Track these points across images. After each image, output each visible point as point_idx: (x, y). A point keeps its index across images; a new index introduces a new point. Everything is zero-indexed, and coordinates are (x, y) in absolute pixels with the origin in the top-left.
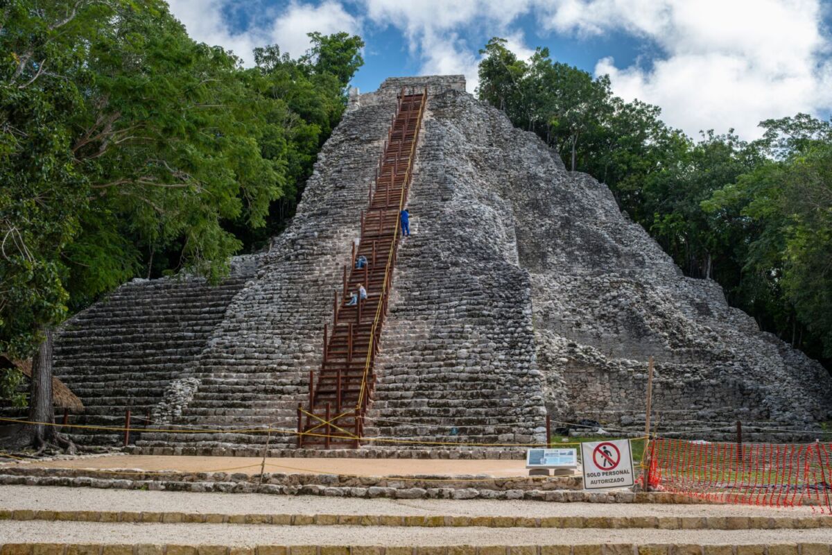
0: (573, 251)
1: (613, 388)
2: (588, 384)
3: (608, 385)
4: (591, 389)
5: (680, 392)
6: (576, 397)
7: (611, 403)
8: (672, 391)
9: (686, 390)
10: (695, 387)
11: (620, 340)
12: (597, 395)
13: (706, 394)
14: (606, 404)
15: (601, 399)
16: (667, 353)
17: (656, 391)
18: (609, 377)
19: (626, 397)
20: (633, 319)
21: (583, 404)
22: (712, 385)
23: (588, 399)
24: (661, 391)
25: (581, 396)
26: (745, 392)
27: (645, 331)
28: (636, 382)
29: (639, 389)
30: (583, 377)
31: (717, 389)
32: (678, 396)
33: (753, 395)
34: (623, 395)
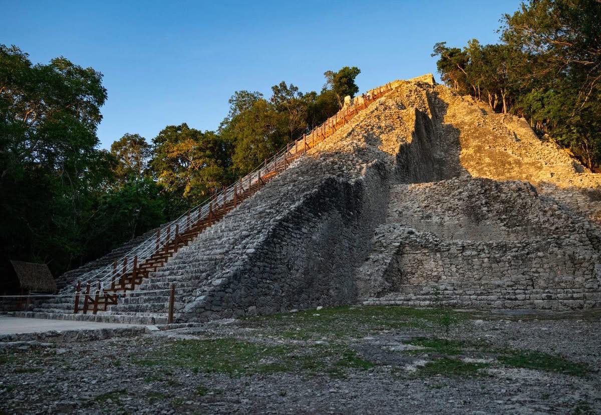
0: (482, 169)
1: (445, 264)
2: (424, 262)
3: (440, 263)
4: (426, 267)
5: (508, 265)
6: (414, 274)
7: (444, 277)
8: (499, 264)
9: (512, 263)
10: (522, 260)
11: (460, 225)
12: (432, 271)
13: (534, 265)
14: (440, 278)
15: (435, 274)
16: (503, 232)
17: (484, 265)
18: (441, 255)
19: (457, 272)
20: (472, 207)
21: (420, 279)
22: (540, 257)
23: (425, 275)
24: (489, 265)
25: (419, 272)
26: (575, 262)
27: (483, 216)
28: (465, 258)
29: (469, 264)
30: (419, 257)
31: (545, 260)
32: (506, 268)
33: (586, 264)
34: (454, 269)
